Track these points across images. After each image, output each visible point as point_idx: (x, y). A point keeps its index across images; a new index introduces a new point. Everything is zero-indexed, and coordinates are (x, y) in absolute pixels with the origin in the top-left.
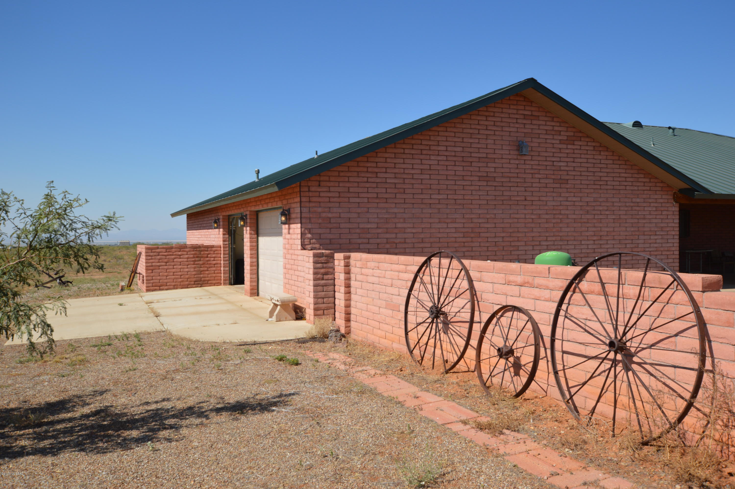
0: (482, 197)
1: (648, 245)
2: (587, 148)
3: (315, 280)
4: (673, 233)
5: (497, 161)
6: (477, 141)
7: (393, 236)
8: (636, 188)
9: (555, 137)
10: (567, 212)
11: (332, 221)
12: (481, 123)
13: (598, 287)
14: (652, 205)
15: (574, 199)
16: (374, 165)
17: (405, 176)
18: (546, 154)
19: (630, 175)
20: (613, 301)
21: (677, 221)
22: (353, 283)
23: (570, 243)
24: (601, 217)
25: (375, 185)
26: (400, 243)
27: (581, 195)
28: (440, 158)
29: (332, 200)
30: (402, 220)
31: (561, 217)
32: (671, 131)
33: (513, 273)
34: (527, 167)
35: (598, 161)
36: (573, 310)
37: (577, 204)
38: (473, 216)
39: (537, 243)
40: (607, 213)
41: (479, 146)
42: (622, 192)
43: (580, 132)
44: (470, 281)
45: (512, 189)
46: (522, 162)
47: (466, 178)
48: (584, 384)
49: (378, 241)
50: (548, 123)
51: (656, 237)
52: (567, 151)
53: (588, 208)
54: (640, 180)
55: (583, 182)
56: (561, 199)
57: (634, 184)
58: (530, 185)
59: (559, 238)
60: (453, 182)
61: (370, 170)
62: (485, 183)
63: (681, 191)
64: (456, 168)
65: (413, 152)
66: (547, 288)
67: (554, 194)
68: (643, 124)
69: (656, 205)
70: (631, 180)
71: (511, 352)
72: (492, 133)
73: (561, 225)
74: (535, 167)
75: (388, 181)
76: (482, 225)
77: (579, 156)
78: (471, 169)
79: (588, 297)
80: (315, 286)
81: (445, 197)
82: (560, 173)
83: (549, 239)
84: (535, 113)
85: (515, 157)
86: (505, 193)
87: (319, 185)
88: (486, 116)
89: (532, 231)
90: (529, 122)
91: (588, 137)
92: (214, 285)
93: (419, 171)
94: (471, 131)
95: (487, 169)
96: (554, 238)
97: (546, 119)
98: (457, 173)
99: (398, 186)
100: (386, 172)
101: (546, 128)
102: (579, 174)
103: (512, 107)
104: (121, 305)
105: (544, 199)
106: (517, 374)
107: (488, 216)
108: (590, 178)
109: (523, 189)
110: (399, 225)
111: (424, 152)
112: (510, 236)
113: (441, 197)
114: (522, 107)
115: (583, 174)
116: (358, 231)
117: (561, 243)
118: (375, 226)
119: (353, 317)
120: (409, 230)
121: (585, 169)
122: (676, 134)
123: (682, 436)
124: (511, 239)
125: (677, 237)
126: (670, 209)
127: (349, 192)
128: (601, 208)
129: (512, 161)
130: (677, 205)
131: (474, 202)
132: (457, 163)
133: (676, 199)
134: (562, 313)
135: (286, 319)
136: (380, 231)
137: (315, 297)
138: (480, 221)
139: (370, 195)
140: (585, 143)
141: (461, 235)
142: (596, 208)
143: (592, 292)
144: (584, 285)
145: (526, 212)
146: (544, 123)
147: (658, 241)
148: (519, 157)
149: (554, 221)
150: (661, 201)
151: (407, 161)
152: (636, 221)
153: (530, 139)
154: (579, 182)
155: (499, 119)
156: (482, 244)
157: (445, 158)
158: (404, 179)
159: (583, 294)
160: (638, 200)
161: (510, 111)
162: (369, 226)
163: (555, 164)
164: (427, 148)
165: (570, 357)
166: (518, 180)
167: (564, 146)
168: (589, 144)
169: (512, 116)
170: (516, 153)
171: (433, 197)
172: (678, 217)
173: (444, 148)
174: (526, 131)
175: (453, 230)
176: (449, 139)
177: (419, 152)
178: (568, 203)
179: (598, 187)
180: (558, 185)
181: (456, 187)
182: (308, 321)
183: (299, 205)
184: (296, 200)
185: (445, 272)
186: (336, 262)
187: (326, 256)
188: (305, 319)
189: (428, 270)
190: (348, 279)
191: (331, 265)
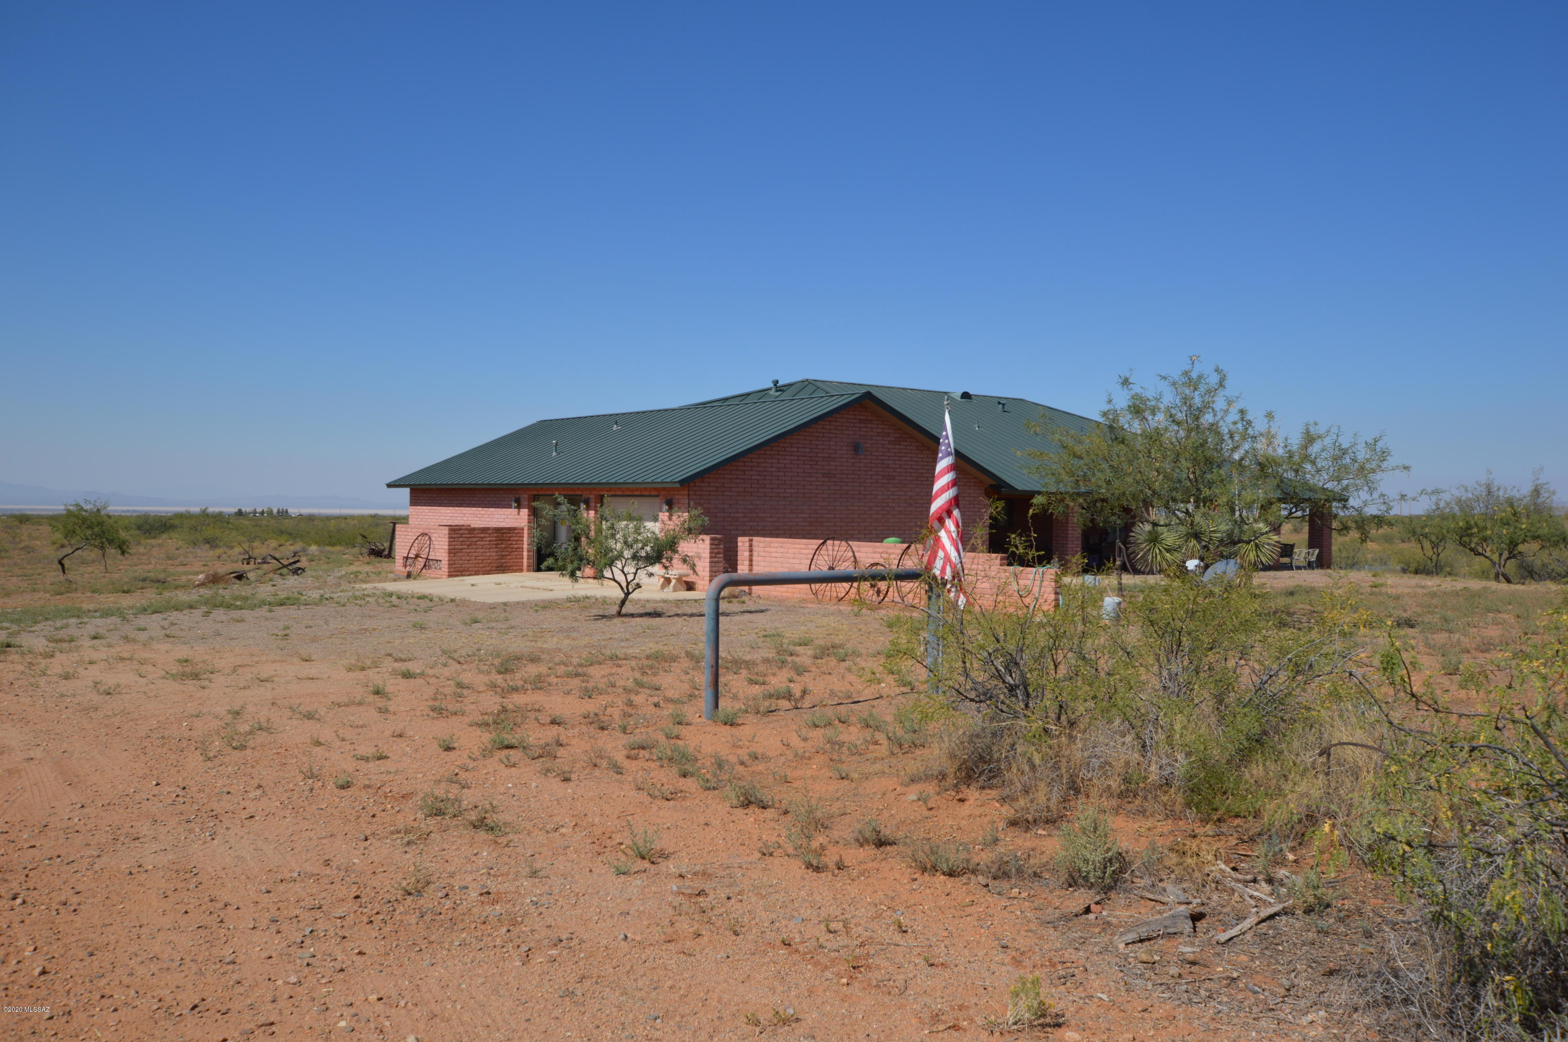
0: (825, 491)
2: (911, 448)
3: (711, 557)
5: (837, 460)
6: (822, 443)
7: (756, 524)
9: (885, 439)
10: (893, 505)
12: (825, 427)
13: (915, 552)
14: (967, 499)
15: (900, 494)
16: (742, 464)
17: (765, 473)
18: (877, 454)
22: (754, 558)
23: (896, 532)
25: (743, 481)
28: (793, 458)
30: (762, 511)
31: (888, 509)
32: (1001, 406)
33: (877, 547)
34: (862, 465)
35: (920, 460)
38: (817, 508)
41: (823, 447)
43: (906, 433)
44: (853, 552)
45: (849, 484)
46: (858, 460)
47: (812, 475)
50: (880, 427)
52: (895, 451)
53: (911, 501)
55: (908, 478)
58: (863, 481)
60: (802, 479)
61: (739, 468)
62: (827, 480)
63: (992, 486)
64: (805, 466)
65: (772, 453)
66: (894, 553)
67: (883, 489)
68: (971, 393)
69: (970, 499)
71: (876, 585)
72: (834, 436)
74: (868, 465)
75: (753, 477)
76: (824, 516)
77: (904, 455)
78: (817, 467)
79: (911, 556)
80: (711, 562)
81: (796, 491)
82: (889, 470)
83: (878, 528)
84: (869, 419)
85: (851, 457)
86: (844, 488)
88: (830, 421)
90: (863, 425)
91: (912, 437)
92: (516, 571)
93: (776, 469)
94: (817, 434)
95: (830, 468)
97: (878, 422)
98: (806, 471)
99: (760, 482)
100: (751, 470)
101: (878, 430)
103: (850, 413)
104: (473, 585)
105: (875, 493)
106: (878, 595)
107: (829, 508)
108: (914, 474)
109: (858, 484)
110: (760, 515)
111: (781, 453)
112: (847, 526)
113: (793, 491)
114: (859, 413)
116: (729, 519)
117: (888, 532)
118: (742, 515)
120: (767, 520)
121: (909, 467)
122: (1005, 408)
126: (982, 502)
129: (849, 461)
132: (806, 463)
133: (988, 494)
134: (900, 564)
135: (680, 590)
136: (745, 519)
138: (823, 512)
140: (910, 444)
141: (807, 524)
146: (876, 427)
148: (855, 457)
149: (883, 512)
150: (975, 495)
151: (768, 461)
153: (864, 441)
154: (904, 478)
155: (840, 424)
157: (796, 458)
158: (765, 476)
159: (909, 556)
161: (849, 416)
162: (738, 515)
163: (885, 462)
166: (854, 477)
167: (893, 447)
168: (913, 444)
169: (850, 420)
170: (853, 453)
171: (787, 491)
173: (796, 449)
174: (861, 433)
175: (802, 520)
176: (800, 441)
177: (776, 452)
179: (920, 482)
180: (886, 481)
182: (701, 591)
183: (686, 497)
184: (683, 493)
185: (836, 548)
186: (739, 544)
187: (719, 539)
188: (694, 590)
189: (824, 547)
190: (751, 555)
191: (722, 546)
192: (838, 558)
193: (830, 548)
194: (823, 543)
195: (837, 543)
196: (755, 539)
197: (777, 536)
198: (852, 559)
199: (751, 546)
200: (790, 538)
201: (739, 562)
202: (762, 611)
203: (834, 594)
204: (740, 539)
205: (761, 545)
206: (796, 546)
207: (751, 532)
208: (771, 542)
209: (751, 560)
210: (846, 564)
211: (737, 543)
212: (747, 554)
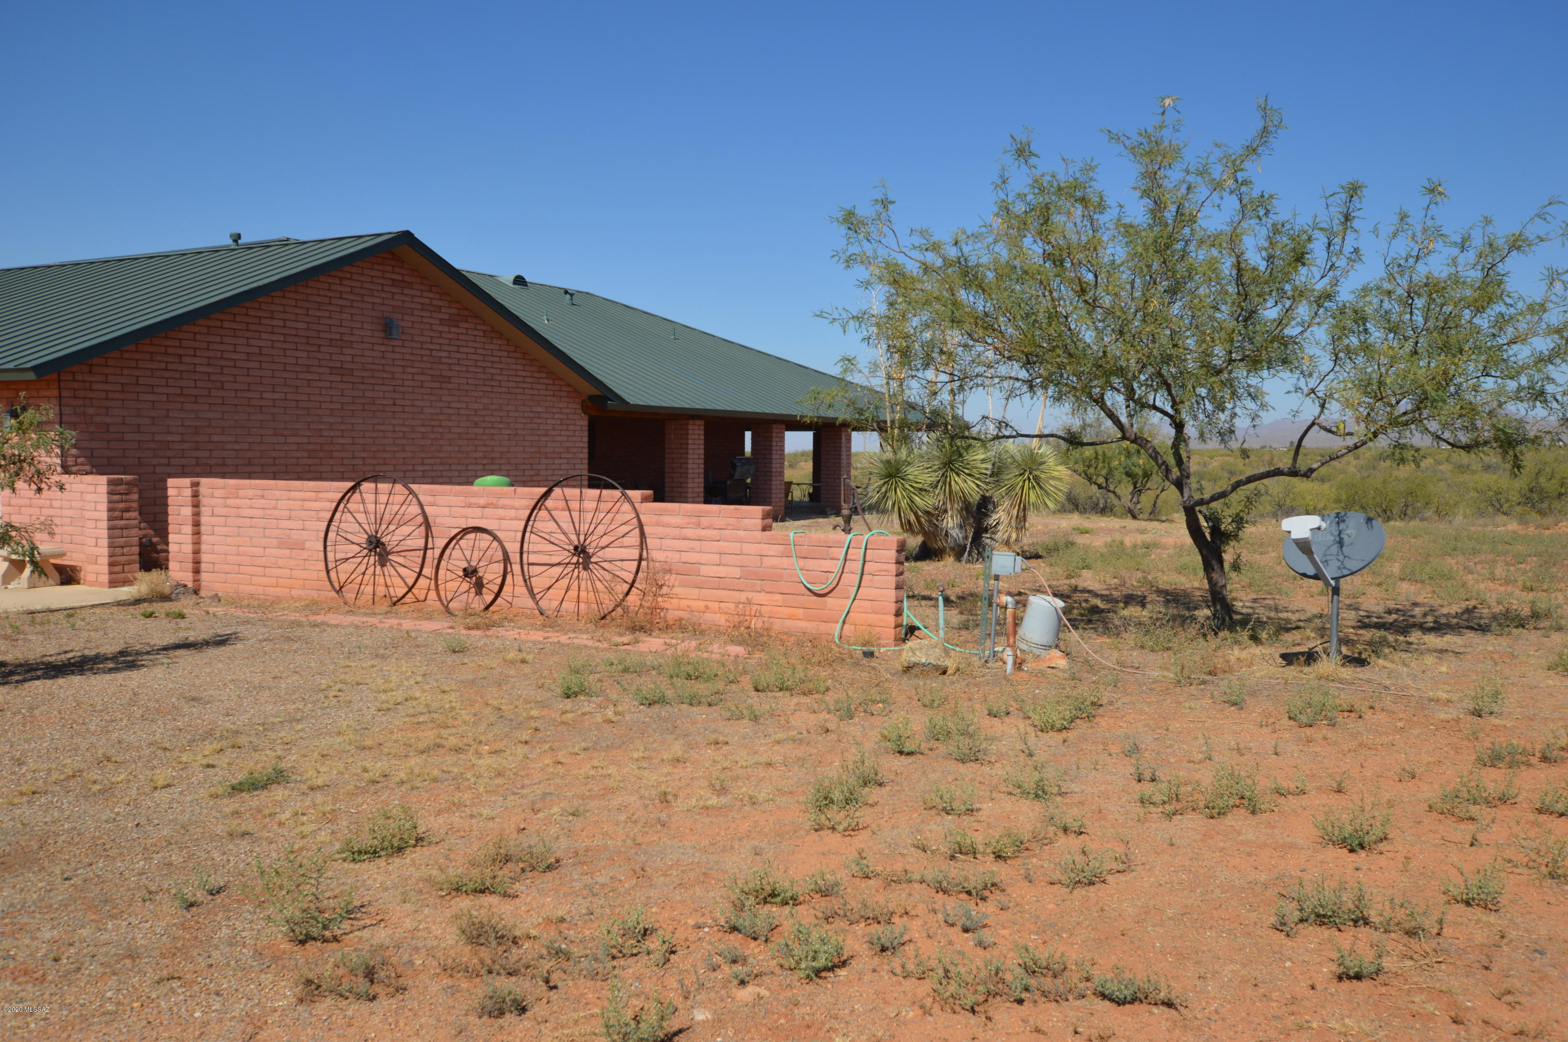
0: (334, 399)
1: (550, 472)
2: (475, 333)
3: (110, 519)
4: (581, 456)
5: (355, 345)
6: (327, 314)
7: (207, 454)
8: (536, 392)
9: (435, 315)
10: (450, 424)
11: (112, 429)
12: (334, 287)
13: (562, 504)
14: (556, 416)
15: (459, 405)
16: (177, 343)
17: (223, 363)
18: (421, 339)
19: (529, 374)
20: (575, 515)
21: (586, 439)
22: (204, 519)
23: (453, 467)
24: (492, 431)
25: (177, 375)
26: (216, 465)
27: (467, 399)
28: (274, 337)
29: (112, 395)
30: (219, 431)
31: (441, 430)
32: (568, 297)
34: (397, 356)
35: (489, 353)
36: (538, 525)
37: (462, 412)
38: (322, 427)
39: (410, 468)
40: (501, 426)
41: (331, 322)
42: (519, 397)
43: (467, 309)
44: (421, 505)
45: (377, 388)
46: (390, 349)
47: (312, 369)
48: (549, 588)
49: (184, 461)
50: (425, 294)
51: (560, 461)
52: (450, 336)
53: (476, 419)
54: (542, 381)
55: (470, 381)
56: (441, 404)
57: (535, 386)
58: (400, 382)
59: (439, 461)
60: (293, 375)
61: (170, 350)
62: (338, 378)
63: (591, 398)
64: (298, 354)
65: (235, 326)
66: (513, 508)
67: (433, 398)
68: (528, 280)
69: (561, 416)
70: (531, 380)
71: (475, 571)
72: (349, 304)
73: (441, 442)
74: (407, 357)
75: (199, 369)
76: (334, 440)
77: (464, 343)
78: (319, 356)
79: (553, 513)
80: (110, 528)
81: (282, 396)
82: (441, 367)
83: (426, 461)
84: (407, 279)
85: (380, 341)
86: (367, 394)
87: (90, 372)
88: (341, 278)
89: (403, 451)
90: (399, 291)
91: (476, 317)
93: (244, 357)
94: (319, 299)
95: (342, 358)
96: (432, 461)
97: (422, 287)
98: (300, 361)
99: (213, 378)
100: (195, 356)
101: (422, 300)
102: (464, 369)
103: (376, 267)
105: (419, 403)
106: (479, 592)
107: (343, 427)
108: (479, 376)
109: (391, 388)
110: (215, 438)
111: (252, 327)
112: (374, 458)
113: (277, 396)
114: (389, 269)
115: (470, 369)
116: (152, 445)
117: (441, 468)
118: (178, 438)
119: (203, 566)
120: (229, 446)
121: (473, 363)
122: (575, 301)
123: (626, 611)
124: (375, 462)
125: (586, 461)
126: (578, 422)
127: (137, 384)
128: (493, 419)
129: (376, 347)
130: (586, 417)
131: (323, 405)
132: (300, 347)
133: (585, 409)
134: (529, 529)
135: (45, 584)
136: (186, 446)
137: (111, 546)
138: (332, 434)
139: (170, 390)
140: (472, 326)
141: (305, 454)
142: (487, 419)
143: (556, 509)
144: (549, 503)
145: (395, 422)
146: (418, 293)
147: (563, 467)
148: (386, 342)
149: (433, 436)
150: (567, 411)
152: (536, 438)
153: (400, 316)
154: (464, 381)
155: (358, 284)
156: (335, 469)
157: (281, 338)
158: (222, 367)
159: (549, 512)
160: (539, 409)
161: (374, 273)
162: (169, 438)
163: (434, 353)
164: (257, 321)
165: (536, 567)
166: (385, 375)
167: (445, 329)
168: (478, 327)
169: (376, 280)
170: (382, 335)
171: (265, 395)
172: (586, 434)
173: (280, 323)
174: (394, 303)
175: (294, 447)
176: (288, 309)
177: (244, 326)
178: (451, 411)
179: (489, 389)
180: (437, 385)
181: (298, 383)
182: (91, 584)
183: (55, 401)
184: (48, 394)
185: (383, 498)
186: (171, 492)
187: (128, 483)
188: (78, 582)
189: (357, 496)
190: (197, 514)
191: (135, 497)
192: (387, 517)
193: (370, 498)
194: (353, 489)
195: (384, 487)
196: (204, 481)
197: (250, 476)
198: (420, 519)
199: (195, 495)
200: (274, 478)
201: (171, 528)
202: (221, 641)
203: (381, 590)
204: (171, 482)
205: (217, 493)
206: (293, 494)
207: (198, 469)
208: (238, 488)
209: (197, 524)
210: (406, 530)
211: (165, 489)
212: (187, 511)
